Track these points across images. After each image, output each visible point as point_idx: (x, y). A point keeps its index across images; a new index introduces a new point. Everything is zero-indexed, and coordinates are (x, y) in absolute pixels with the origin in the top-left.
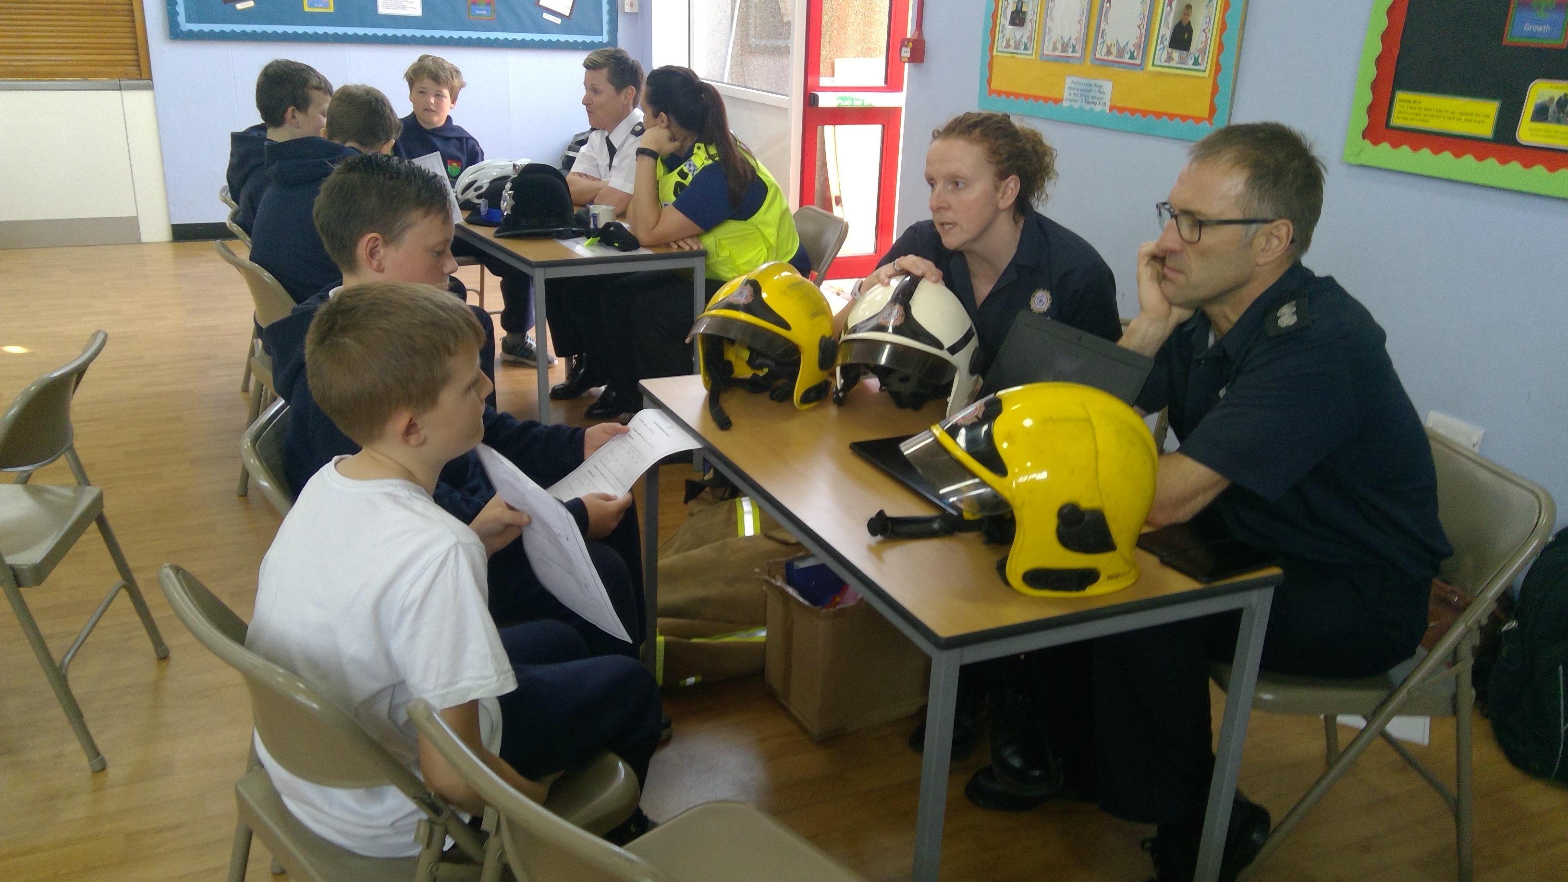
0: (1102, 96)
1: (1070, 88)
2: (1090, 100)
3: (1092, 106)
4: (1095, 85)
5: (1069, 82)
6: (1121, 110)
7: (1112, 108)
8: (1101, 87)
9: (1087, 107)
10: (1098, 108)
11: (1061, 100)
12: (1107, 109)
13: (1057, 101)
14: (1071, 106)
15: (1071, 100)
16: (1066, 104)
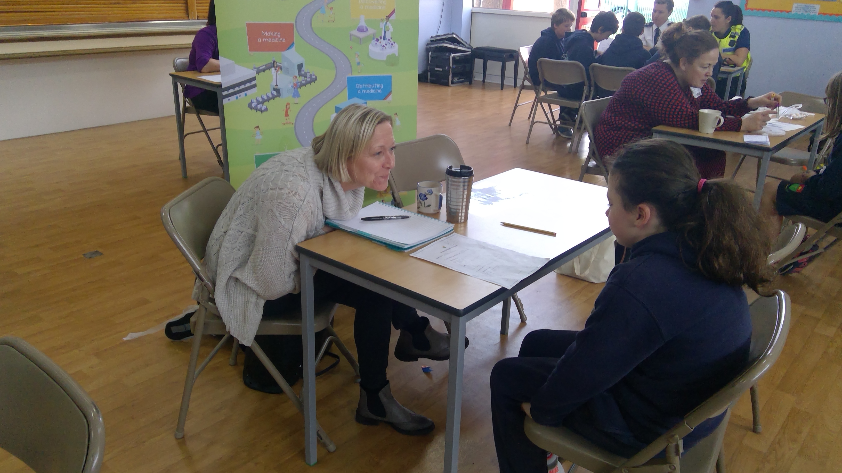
0: (814, 10)
1: (795, 7)
2: (808, 11)
3: (809, 13)
4: (810, 6)
5: (795, 5)
6: (825, 14)
7: (819, 14)
8: (813, 7)
9: (806, 14)
10: (812, 14)
11: (791, 11)
12: (817, 14)
13: (787, 12)
14: (796, 13)
15: (796, 11)
16: (793, 12)
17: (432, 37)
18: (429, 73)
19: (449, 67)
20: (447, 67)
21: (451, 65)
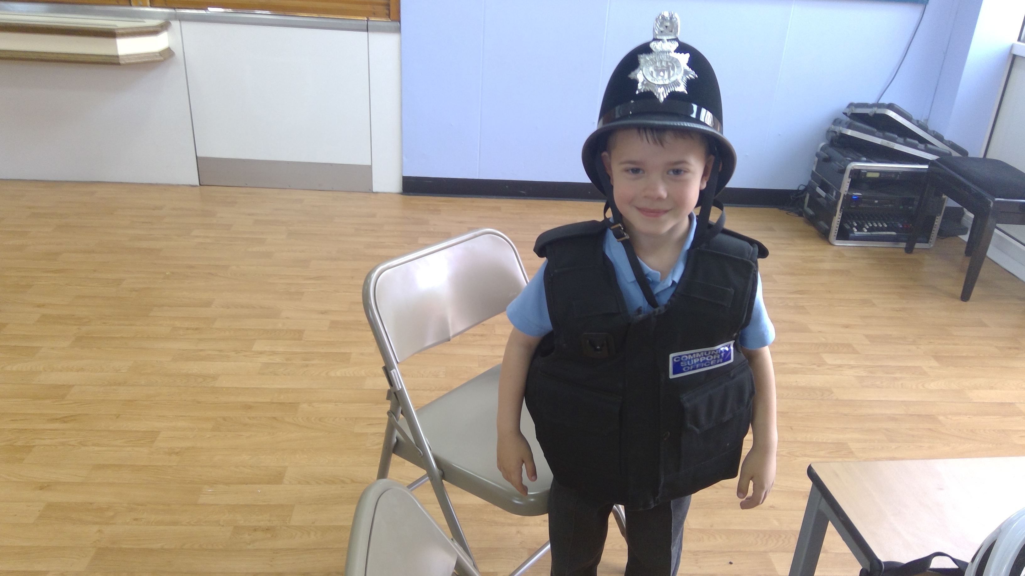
17: (851, 105)
18: (808, 195)
19: (838, 194)
20: (834, 194)
21: (845, 188)
